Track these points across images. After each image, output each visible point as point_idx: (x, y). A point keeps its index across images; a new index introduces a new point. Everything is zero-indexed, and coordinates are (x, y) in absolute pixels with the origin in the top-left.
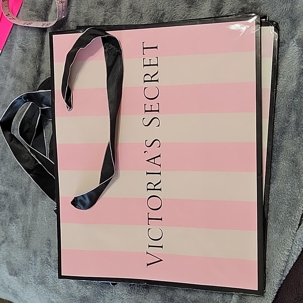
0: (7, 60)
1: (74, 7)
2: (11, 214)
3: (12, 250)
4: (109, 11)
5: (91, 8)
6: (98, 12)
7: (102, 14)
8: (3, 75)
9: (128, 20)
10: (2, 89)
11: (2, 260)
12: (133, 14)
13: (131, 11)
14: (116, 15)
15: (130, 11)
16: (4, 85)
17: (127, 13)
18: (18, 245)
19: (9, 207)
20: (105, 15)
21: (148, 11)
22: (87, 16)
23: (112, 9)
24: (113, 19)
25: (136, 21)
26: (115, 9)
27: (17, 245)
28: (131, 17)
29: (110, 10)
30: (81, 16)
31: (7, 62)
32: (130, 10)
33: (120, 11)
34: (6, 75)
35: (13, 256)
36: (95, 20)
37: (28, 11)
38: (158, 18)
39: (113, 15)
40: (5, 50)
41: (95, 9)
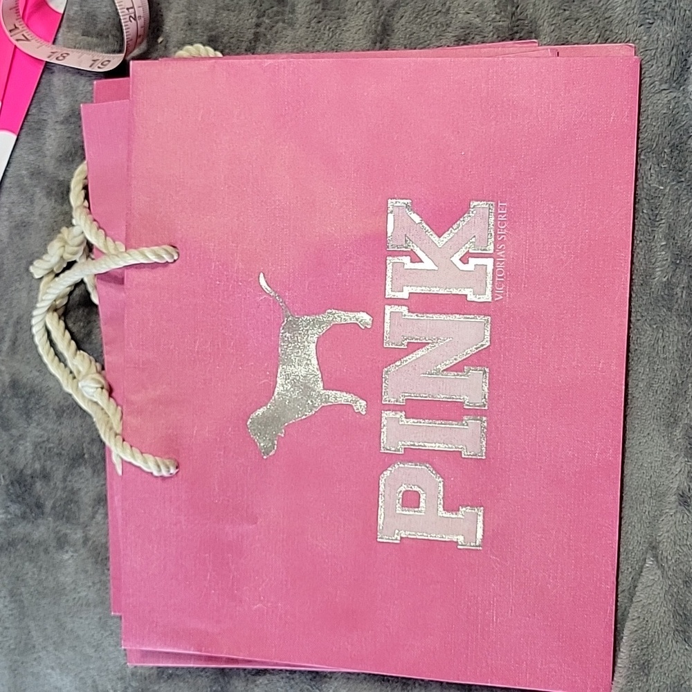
0: (32, 158)
1: (183, 12)
2: (58, 523)
3: (65, 612)
4: (266, 15)
5: (224, 10)
6: (240, 20)
7: (251, 22)
8: (25, 193)
9: (310, 29)
10: (25, 226)
11: (42, 642)
12: (323, 15)
13: (319, 7)
14: (284, 22)
15: (316, 10)
16: (28, 217)
17: (310, 14)
18: (80, 598)
19: (53, 508)
20: (258, 25)
21: (359, 4)
22: (214, 30)
23: (275, 9)
24: (276, 33)
25: (330, 28)
26: (280, 10)
27: (76, 599)
28: (319, 22)
29: (270, 11)
30: (198, 31)
31: (32, 162)
32: (317, 7)
33: (293, 12)
34: (31, 192)
35: (69, 626)
36: (232, 38)
37: (77, 36)
38: (382, 17)
39: (277, 22)
40: (27, 134)
41: (232, 14)
